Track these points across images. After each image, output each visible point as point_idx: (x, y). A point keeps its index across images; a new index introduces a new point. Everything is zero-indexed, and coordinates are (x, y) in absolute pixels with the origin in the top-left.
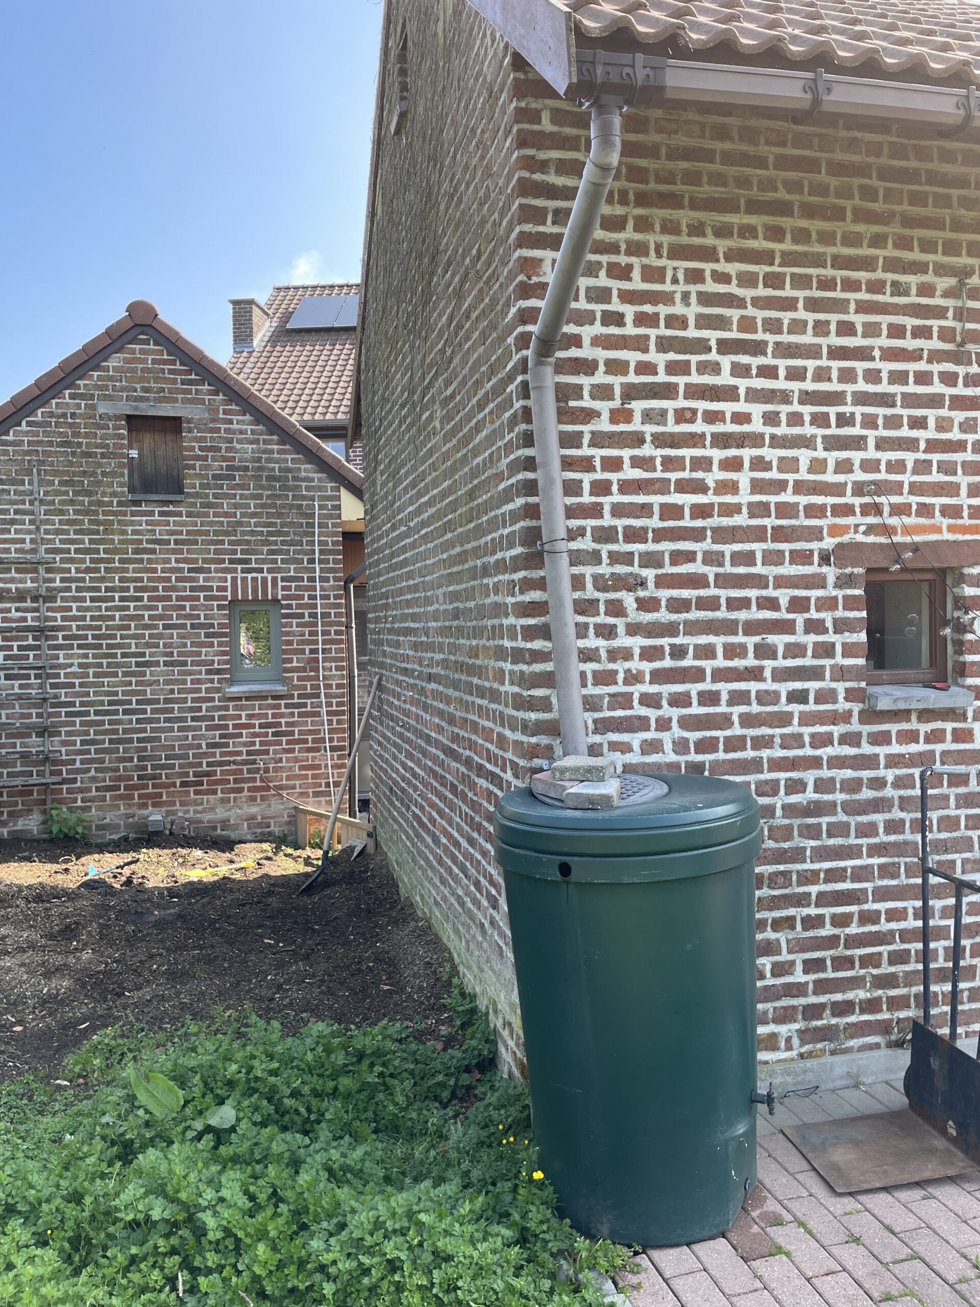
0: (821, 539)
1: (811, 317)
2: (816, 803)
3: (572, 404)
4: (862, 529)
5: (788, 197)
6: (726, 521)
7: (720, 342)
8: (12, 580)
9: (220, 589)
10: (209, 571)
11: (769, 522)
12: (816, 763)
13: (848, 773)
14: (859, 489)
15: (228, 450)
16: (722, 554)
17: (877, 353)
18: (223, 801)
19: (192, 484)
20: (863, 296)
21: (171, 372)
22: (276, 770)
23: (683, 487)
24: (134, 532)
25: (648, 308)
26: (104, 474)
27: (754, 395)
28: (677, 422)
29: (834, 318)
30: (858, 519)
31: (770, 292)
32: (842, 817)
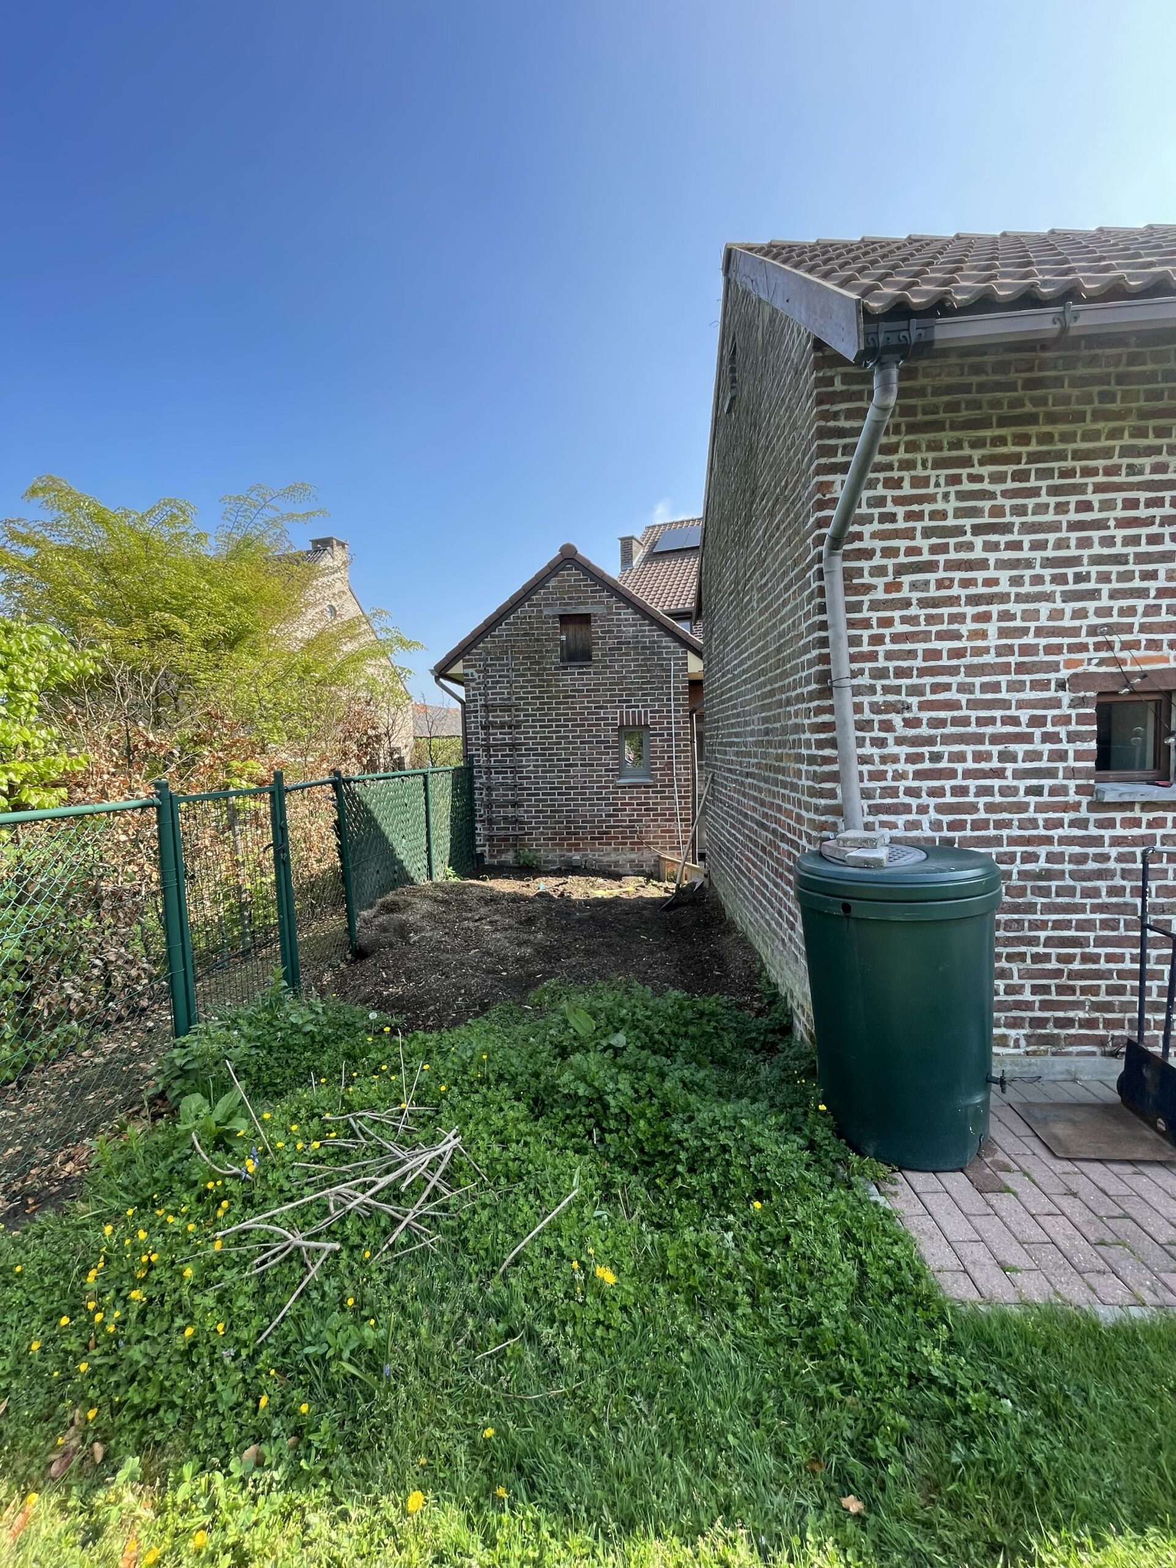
0: (1058, 671)
1: (1052, 501)
2: (1048, 870)
3: (855, 581)
4: (1095, 661)
5: (1034, 410)
6: (976, 660)
7: (973, 527)
8: (498, 716)
9: (613, 719)
10: (606, 708)
11: (1013, 660)
12: (1048, 840)
14: (1093, 631)
15: (618, 631)
16: (973, 685)
17: (1112, 523)
18: (615, 850)
19: (597, 654)
20: (1100, 479)
21: (585, 586)
22: (646, 832)
23: (941, 636)
24: (564, 686)
25: (915, 508)
26: (547, 652)
27: (1002, 565)
28: (938, 588)
29: (1073, 499)
30: (1092, 654)
31: (1017, 485)
32: (1069, 882)
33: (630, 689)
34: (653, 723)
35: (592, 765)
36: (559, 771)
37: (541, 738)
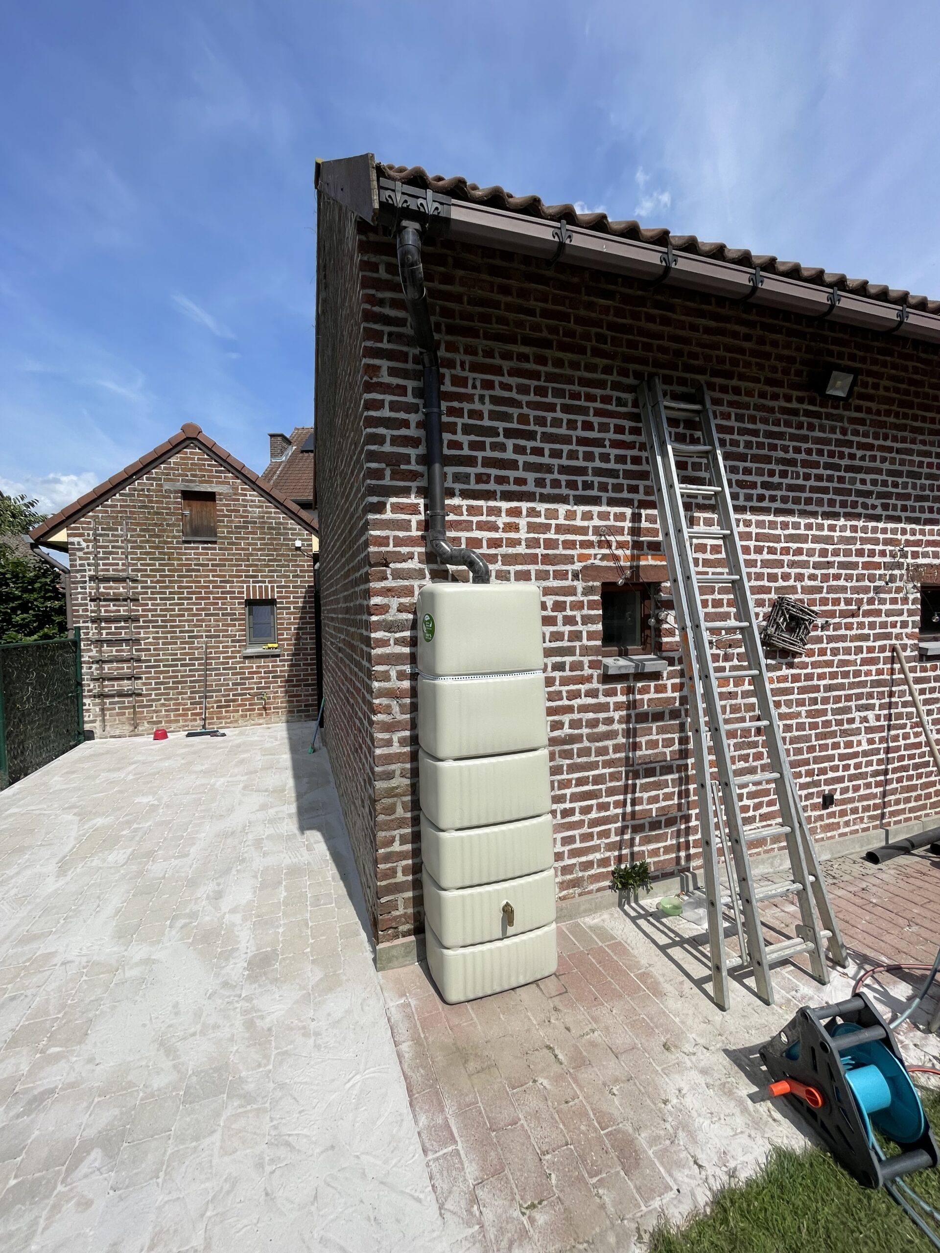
0: (573, 563)
1: (565, 417)
2: (571, 736)
3: (403, 467)
4: (599, 557)
6: (511, 551)
7: (506, 430)
8: (111, 588)
9: (239, 593)
10: (233, 582)
11: (540, 551)
12: (569, 709)
13: (591, 715)
14: (597, 531)
15: (244, 511)
16: (509, 572)
17: (607, 443)
18: (242, 716)
19: (222, 531)
20: (598, 405)
21: (209, 465)
22: (274, 698)
23: (481, 526)
24: (187, 559)
25: (456, 404)
26: (168, 525)
27: (528, 467)
28: (477, 482)
29: (580, 418)
30: (596, 551)
31: (538, 399)
32: (586, 743)
33: (257, 565)
34: (279, 597)
35: (218, 636)
36: (182, 643)
37: (161, 610)
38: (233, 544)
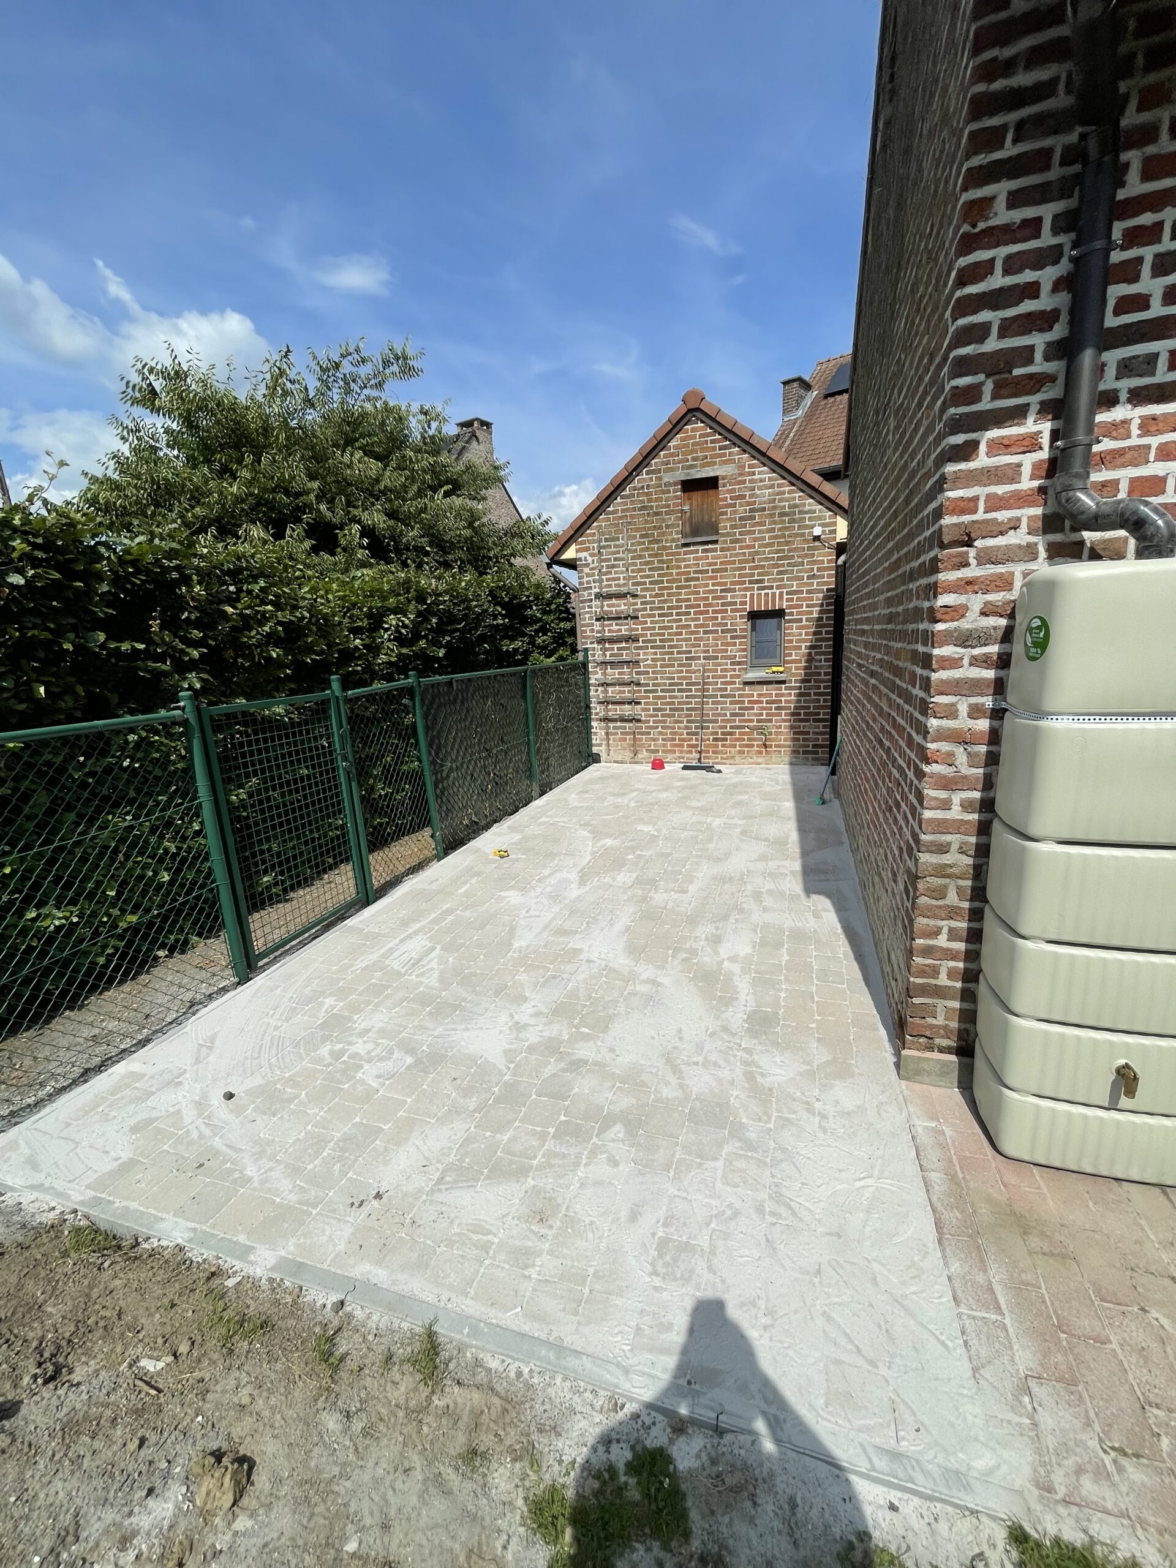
3: (1017, 372)
10: (734, 590)
19: (725, 526)
22: (777, 733)
24: (686, 566)
26: (667, 527)
28: (1172, 368)
33: (763, 567)
34: (790, 607)
35: (717, 658)
36: (679, 665)
37: (660, 628)
38: (736, 541)
